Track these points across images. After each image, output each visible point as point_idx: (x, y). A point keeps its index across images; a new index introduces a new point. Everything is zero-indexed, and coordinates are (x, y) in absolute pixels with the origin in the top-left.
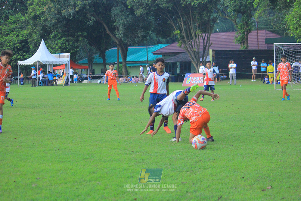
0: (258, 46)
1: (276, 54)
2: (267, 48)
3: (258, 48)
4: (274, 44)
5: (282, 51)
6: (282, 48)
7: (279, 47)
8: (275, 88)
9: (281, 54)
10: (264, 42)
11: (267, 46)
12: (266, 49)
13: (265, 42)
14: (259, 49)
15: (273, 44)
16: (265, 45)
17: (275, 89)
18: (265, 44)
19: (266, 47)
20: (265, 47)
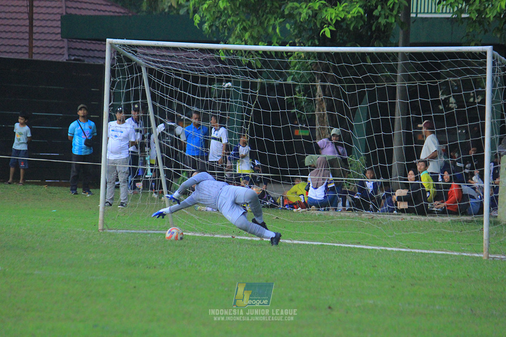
0: (31, 47)
1: (112, 84)
2: (69, 55)
3: (31, 53)
4: (108, 40)
5: (140, 71)
6: (140, 61)
7: (130, 55)
8: (100, 222)
9: (137, 85)
10: (59, 31)
11: (69, 48)
12: (64, 59)
13: (62, 33)
14: (35, 57)
15: (105, 41)
16: (60, 44)
17: (100, 227)
18: (59, 36)
19: (65, 51)
20: (61, 51)
